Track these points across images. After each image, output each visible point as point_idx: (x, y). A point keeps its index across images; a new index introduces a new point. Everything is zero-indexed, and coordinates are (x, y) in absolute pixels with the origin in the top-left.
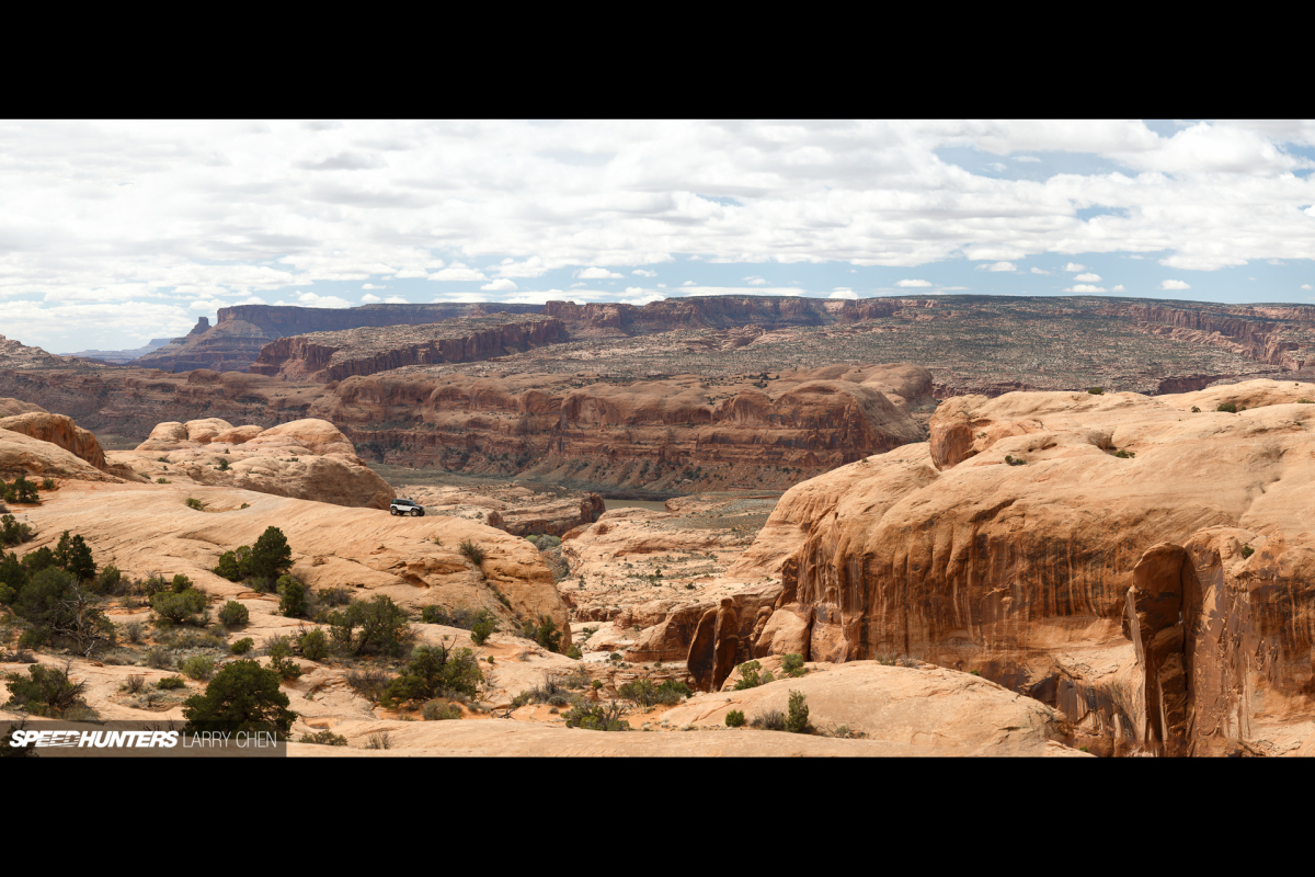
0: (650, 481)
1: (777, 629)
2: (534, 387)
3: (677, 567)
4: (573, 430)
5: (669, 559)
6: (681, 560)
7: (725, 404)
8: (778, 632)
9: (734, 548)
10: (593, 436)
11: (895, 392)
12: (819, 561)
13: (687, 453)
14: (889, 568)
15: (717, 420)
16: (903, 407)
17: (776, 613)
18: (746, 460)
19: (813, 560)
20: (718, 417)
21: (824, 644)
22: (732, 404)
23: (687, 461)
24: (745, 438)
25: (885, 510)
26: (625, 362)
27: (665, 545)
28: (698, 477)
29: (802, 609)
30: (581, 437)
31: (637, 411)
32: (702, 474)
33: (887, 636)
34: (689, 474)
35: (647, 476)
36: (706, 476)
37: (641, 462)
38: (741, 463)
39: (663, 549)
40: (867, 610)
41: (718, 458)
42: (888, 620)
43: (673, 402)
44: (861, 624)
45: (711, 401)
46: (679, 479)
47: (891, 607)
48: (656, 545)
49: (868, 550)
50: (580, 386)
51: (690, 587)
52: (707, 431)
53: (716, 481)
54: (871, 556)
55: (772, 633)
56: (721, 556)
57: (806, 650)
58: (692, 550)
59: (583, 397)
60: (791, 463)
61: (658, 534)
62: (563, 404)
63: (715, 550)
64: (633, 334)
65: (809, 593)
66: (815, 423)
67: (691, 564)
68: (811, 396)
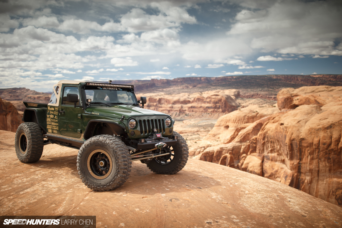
0: (177, 117)
1: (250, 162)
2: (150, 96)
3: (191, 137)
4: (160, 105)
5: (188, 135)
6: (191, 135)
7: (194, 99)
8: (250, 163)
9: (204, 132)
10: (164, 107)
11: (232, 95)
12: (266, 140)
13: (185, 110)
14: (311, 144)
15: (192, 103)
16: (235, 99)
17: (248, 157)
18: (199, 112)
19: (264, 139)
20: (193, 102)
21: (269, 168)
22: (196, 99)
23: (185, 112)
24: (199, 107)
25: (306, 122)
26: (169, 91)
27: (187, 132)
28: (188, 115)
29: (259, 156)
30: (161, 107)
31: (174, 101)
32: (189, 115)
33: (310, 170)
34: (186, 115)
35: (177, 116)
36: (190, 115)
37: (175, 113)
38: (198, 112)
39: (186, 133)
40: (301, 159)
41: (193, 111)
42: (310, 164)
43: (182, 99)
44: (298, 165)
45: (190, 99)
46: (184, 116)
47: (312, 159)
48: (184, 132)
49: (301, 137)
50: (161, 96)
51: (196, 143)
52: (190, 105)
53: (192, 117)
54: (303, 139)
55: (248, 163)
56: (201, 134)
57: (261, 170)
58: (194, 133)
59: (161, 98)
60: (210, 112)
61: (185, 129)
62: (157, 100)
63: (199, 133)
64: (170, 85)
65: (262, 151)
66: (215, 103)
67: (194, 136)
68: (214, 97)
